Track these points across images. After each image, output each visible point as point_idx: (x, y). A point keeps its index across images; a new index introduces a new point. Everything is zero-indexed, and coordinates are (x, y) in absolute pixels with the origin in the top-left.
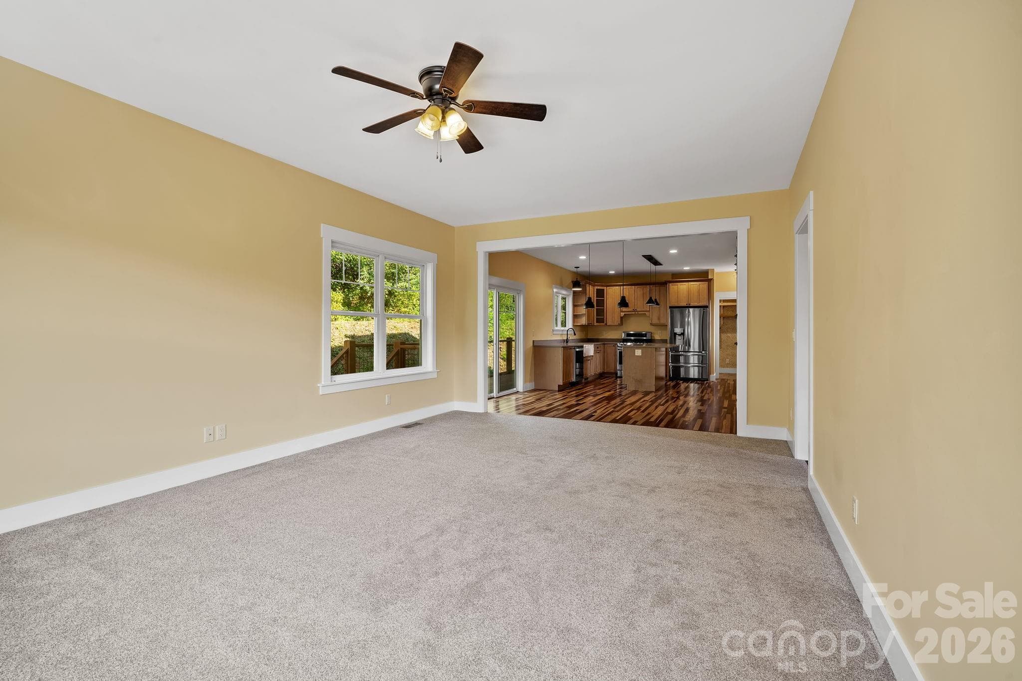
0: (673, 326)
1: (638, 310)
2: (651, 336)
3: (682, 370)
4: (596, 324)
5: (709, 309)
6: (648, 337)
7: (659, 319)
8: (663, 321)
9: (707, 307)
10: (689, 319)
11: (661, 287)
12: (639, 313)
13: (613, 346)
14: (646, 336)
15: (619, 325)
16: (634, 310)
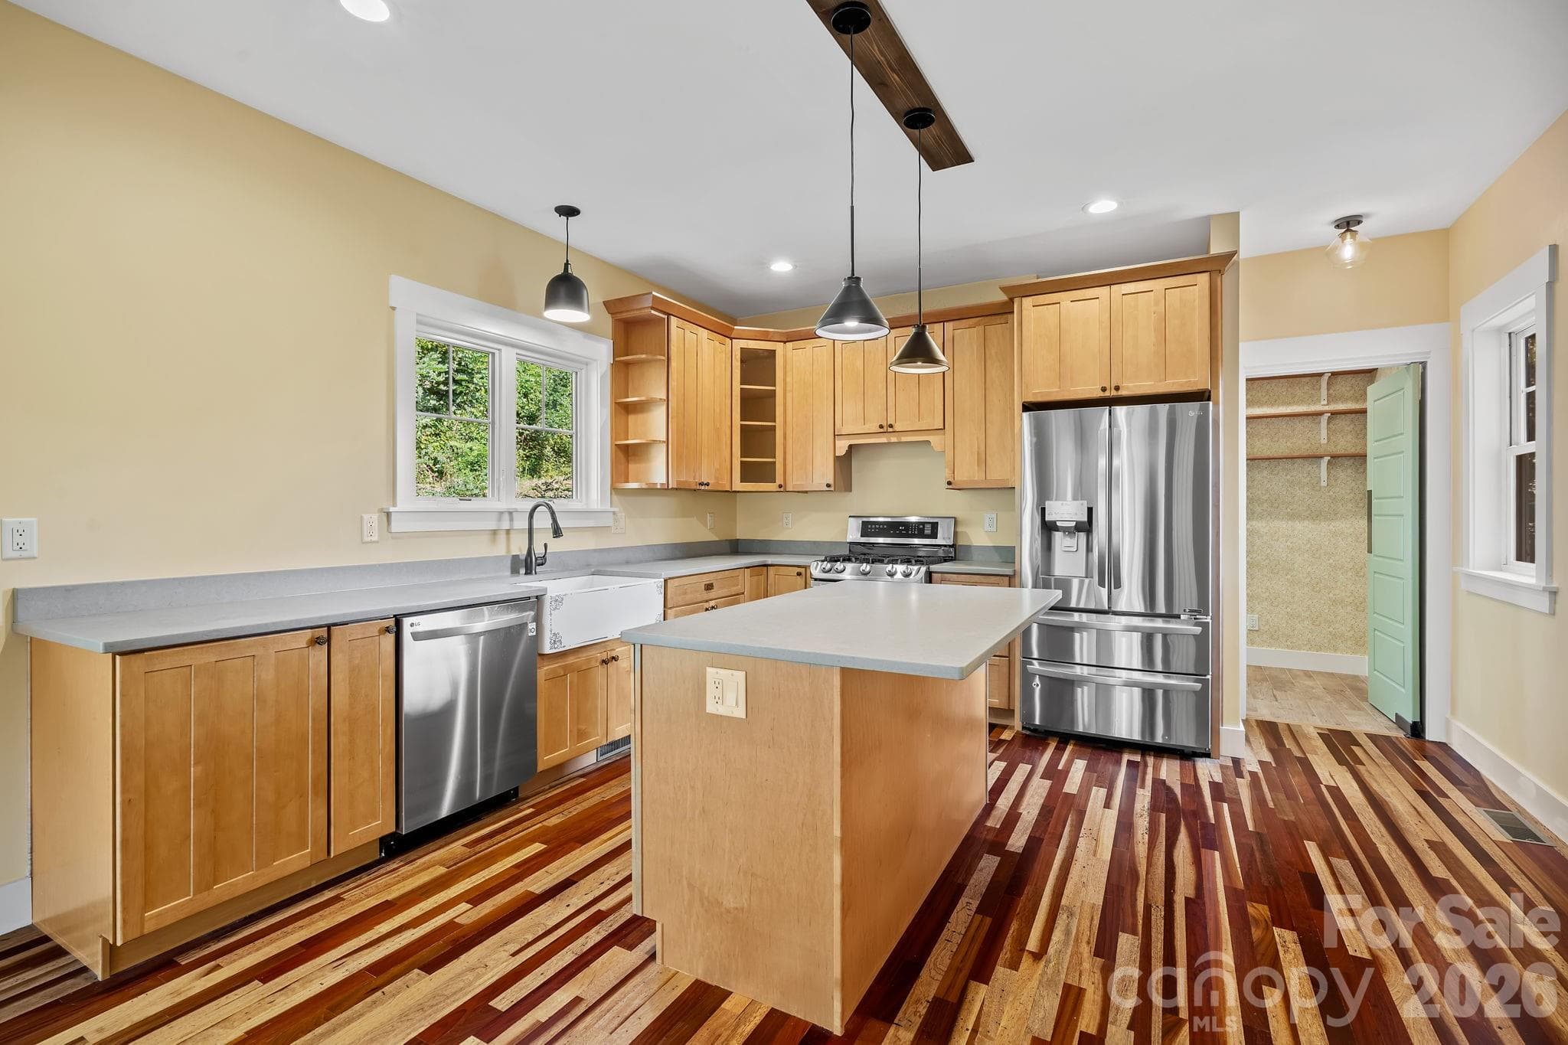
0: (1044, 490)
1: (897, 428)
2: (955, 533)
3: (1083, 698)
4: (738, 485)
5: (1216, 404)
6: (943, 538)
7: (983, 461)
8: (997, 473)
9: (1201, 396)
10: (1115, 462)
11: (991, 329)
12: (904, 439)
13: (799, 574)
14: (934, 535)
15: (828, 489)
16: (885, 429)
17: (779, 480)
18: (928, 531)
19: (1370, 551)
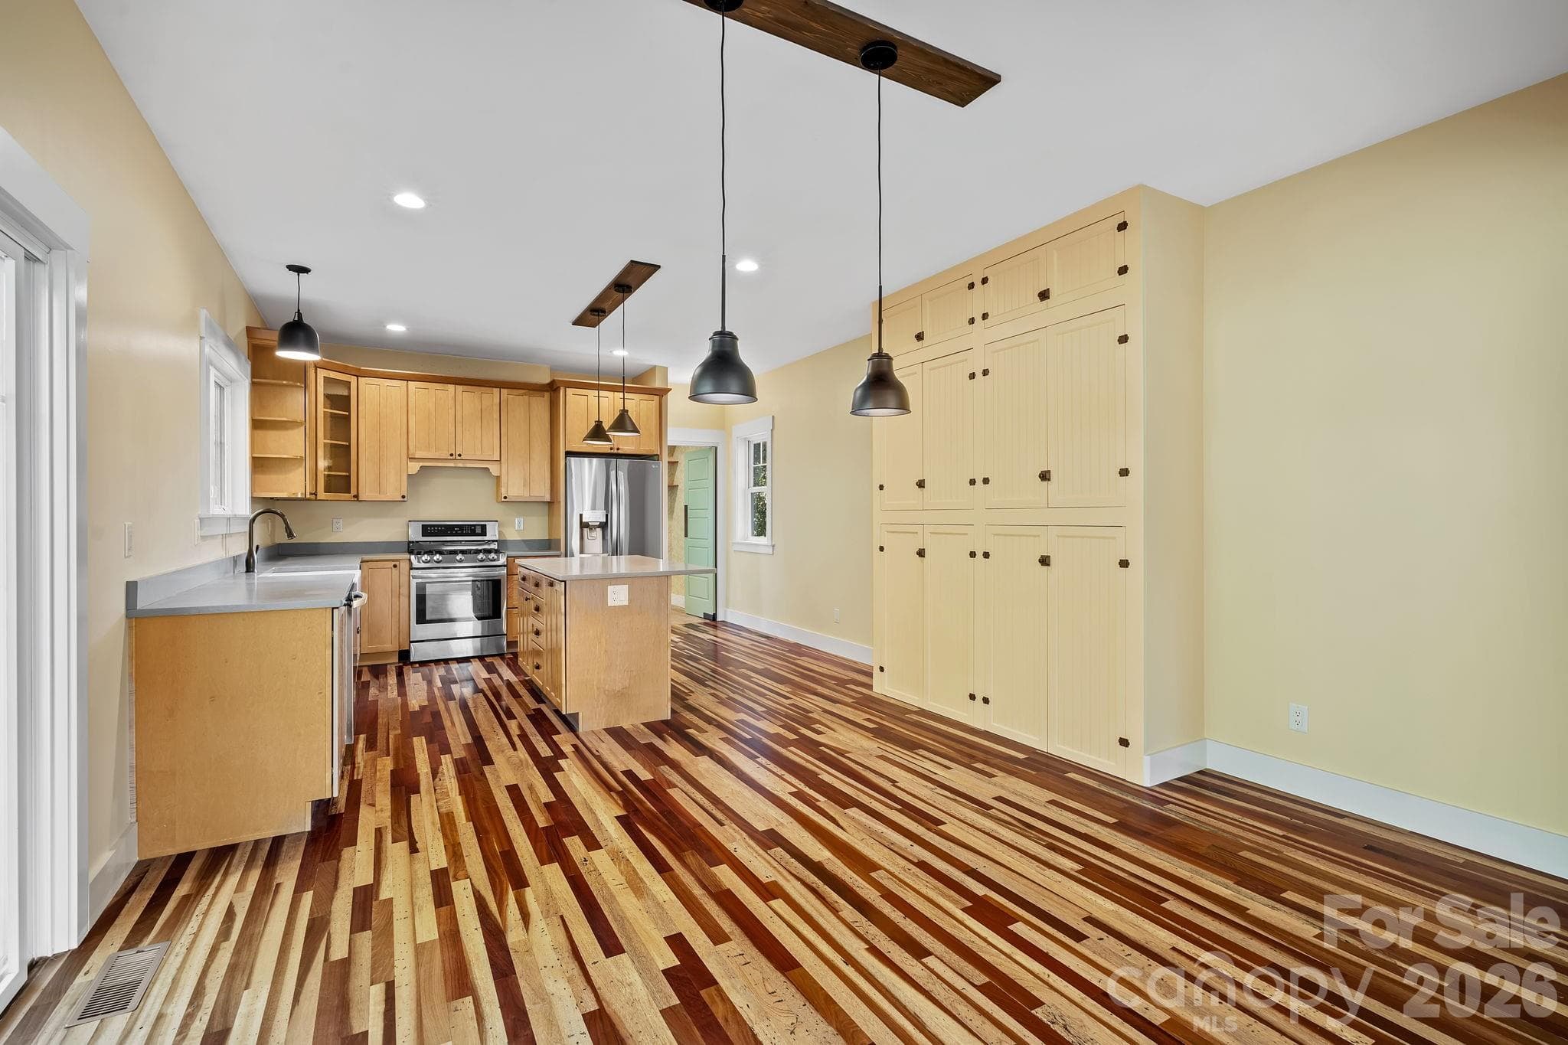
1: (464, 456)
2: (501, 532)
4: (322, 495)
6: (491, 535)
7: (528, 484)
8: (537, 492)
9: (657, 457)
11: (532, 398)
12: (468, 465)
13: (395, 566)
14: (484, 533)
15: (402, 499)
16: (454, 457)
17: (353, 492)
18: (478, 530)
19: (686, 536)
